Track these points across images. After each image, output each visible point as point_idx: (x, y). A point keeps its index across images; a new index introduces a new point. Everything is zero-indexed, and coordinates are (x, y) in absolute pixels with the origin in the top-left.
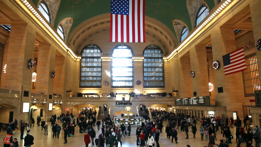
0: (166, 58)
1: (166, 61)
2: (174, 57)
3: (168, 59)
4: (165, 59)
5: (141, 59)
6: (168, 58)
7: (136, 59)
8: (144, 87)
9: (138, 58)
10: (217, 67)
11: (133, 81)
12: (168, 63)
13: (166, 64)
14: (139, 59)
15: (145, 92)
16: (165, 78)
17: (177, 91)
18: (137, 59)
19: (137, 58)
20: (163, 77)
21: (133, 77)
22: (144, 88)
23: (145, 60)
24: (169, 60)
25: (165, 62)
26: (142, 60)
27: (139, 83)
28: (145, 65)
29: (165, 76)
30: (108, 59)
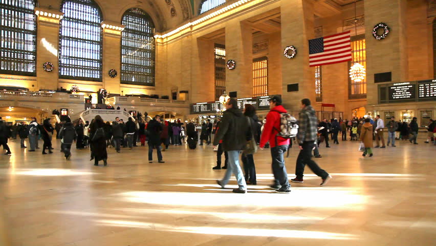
0: (160, 36)
1: (159, 41)
2: (182, 35)
3: (162, 39)
4: (157, 38)
5: (118, 30)
6: (163, 36)
7: (108, 28)
8: (121, 83)
9: (114, 27)
10: (293, 55)
11: (101, 70)
12: (163, 46)
13: (158, 47)
14: (115, 30)
15: (122, 92)
16: (156, 70)
17: (186, 92)
18: (112, 29)
19: (111, 27)
20: (153, 68)
21: (100, 61)
22: (122, 85)
23: (124, 34)
24: (165, 40)
25: (157, 43)
26: (119, 33)
27: (113, 74)
28: (124, 43)
29: (156, 67)
30: (51, 18)
